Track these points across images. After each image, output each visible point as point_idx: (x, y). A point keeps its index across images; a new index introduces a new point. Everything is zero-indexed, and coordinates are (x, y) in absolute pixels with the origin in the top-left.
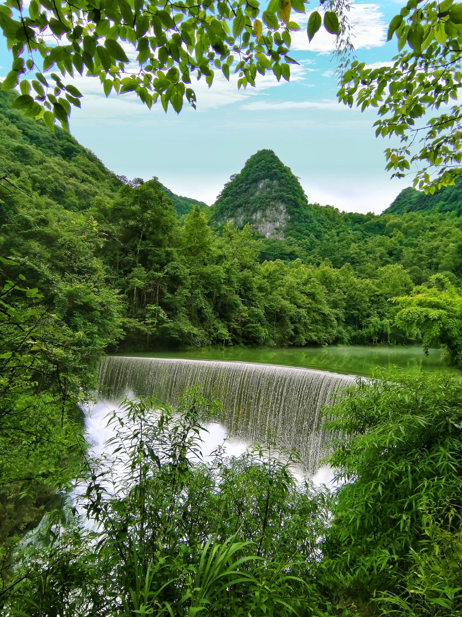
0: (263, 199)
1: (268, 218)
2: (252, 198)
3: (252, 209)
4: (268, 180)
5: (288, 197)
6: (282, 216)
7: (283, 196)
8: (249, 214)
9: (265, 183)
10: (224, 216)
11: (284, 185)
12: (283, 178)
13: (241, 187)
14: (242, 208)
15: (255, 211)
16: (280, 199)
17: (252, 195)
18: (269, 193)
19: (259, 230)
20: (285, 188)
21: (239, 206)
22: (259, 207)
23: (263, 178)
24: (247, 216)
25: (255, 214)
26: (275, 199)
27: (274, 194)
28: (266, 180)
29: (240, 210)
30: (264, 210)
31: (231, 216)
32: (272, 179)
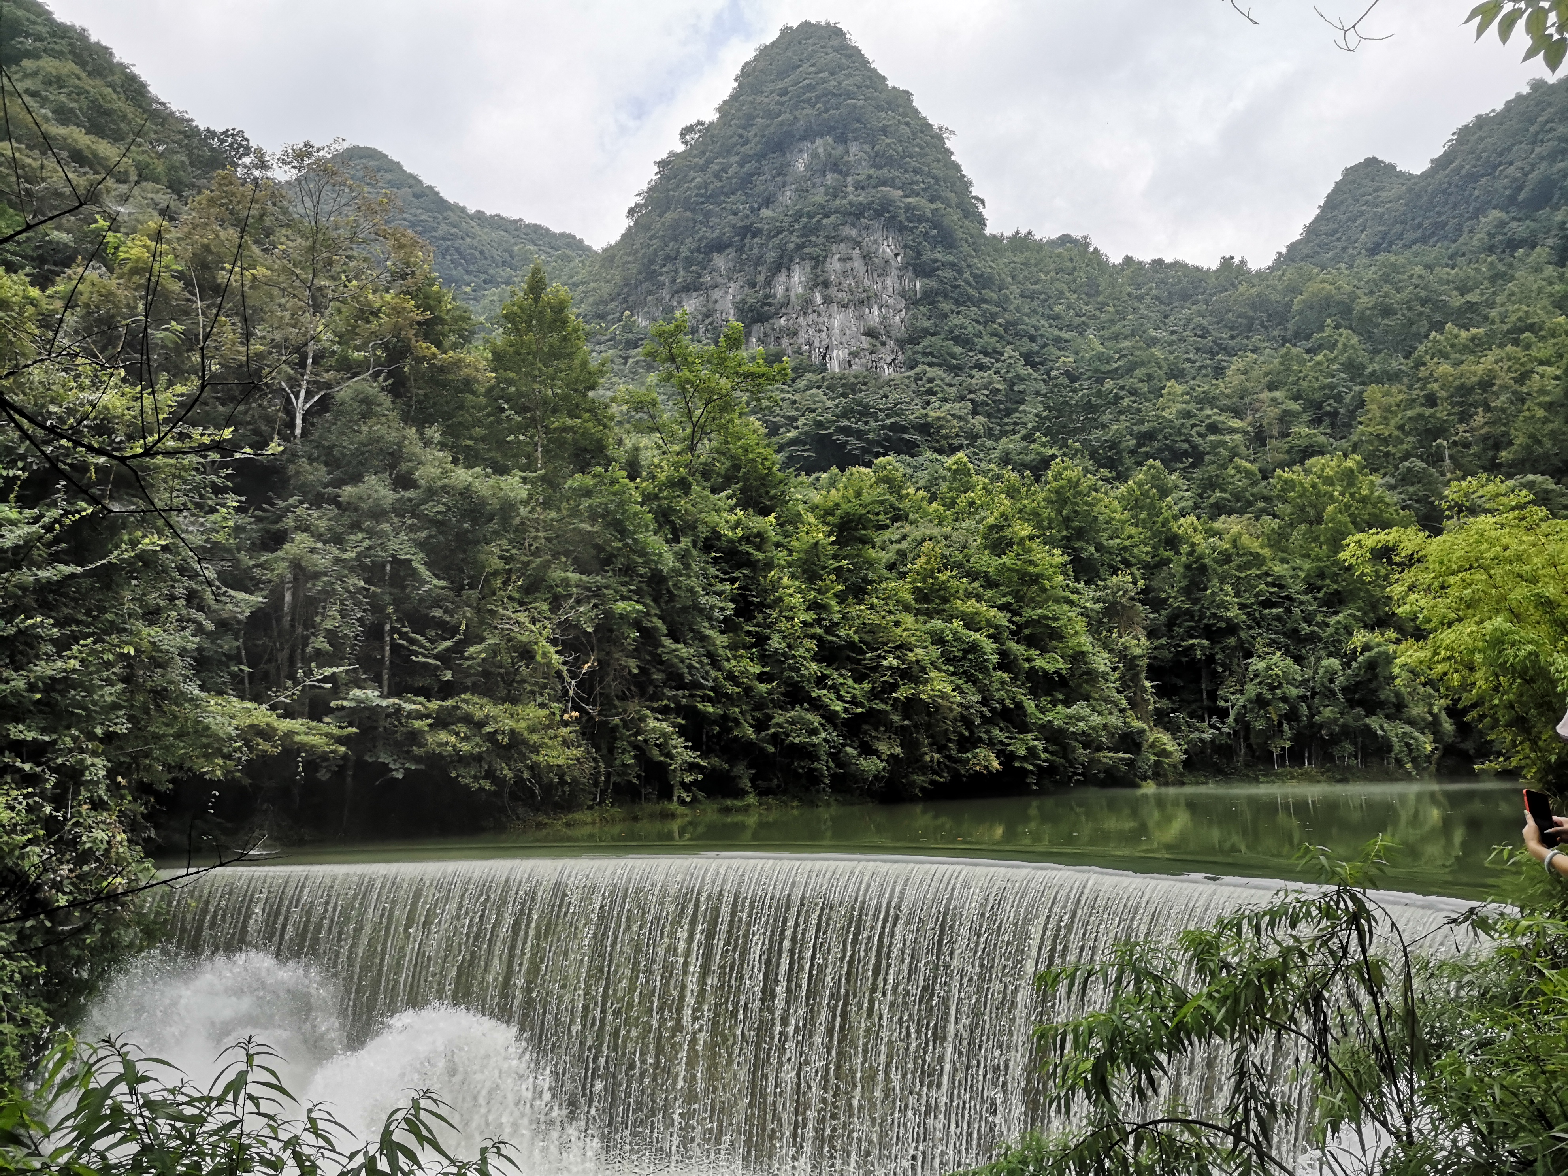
0: (811, 216)
1: (833, 291)
2: (765, 212)
3: (771, 255)
4: (829, 139)
5: (909, 208)
6: (889, 281)
7: (891, 202)
8: (761, 278)
9: (815, 155)
10: (661, 286)
11: (890, 162)
12: (884, 131)
13: (724, 170)
14: (732, 253)
15: (782, 264)
16: (878, 214)
17: (768, 202)
18: (835, 193)
19: (803, 336)
20: (895, 173)
21: (720, 247)
22: (799, 247)
23: (809, 135)
24: (753, 285)
25: (782, 277)
26: (859, 215)
27: (853, 196)
28: (819, 142)
29: (720, 261)
30: (818, 261)
31: (689, 288)
32: (842, 139)
